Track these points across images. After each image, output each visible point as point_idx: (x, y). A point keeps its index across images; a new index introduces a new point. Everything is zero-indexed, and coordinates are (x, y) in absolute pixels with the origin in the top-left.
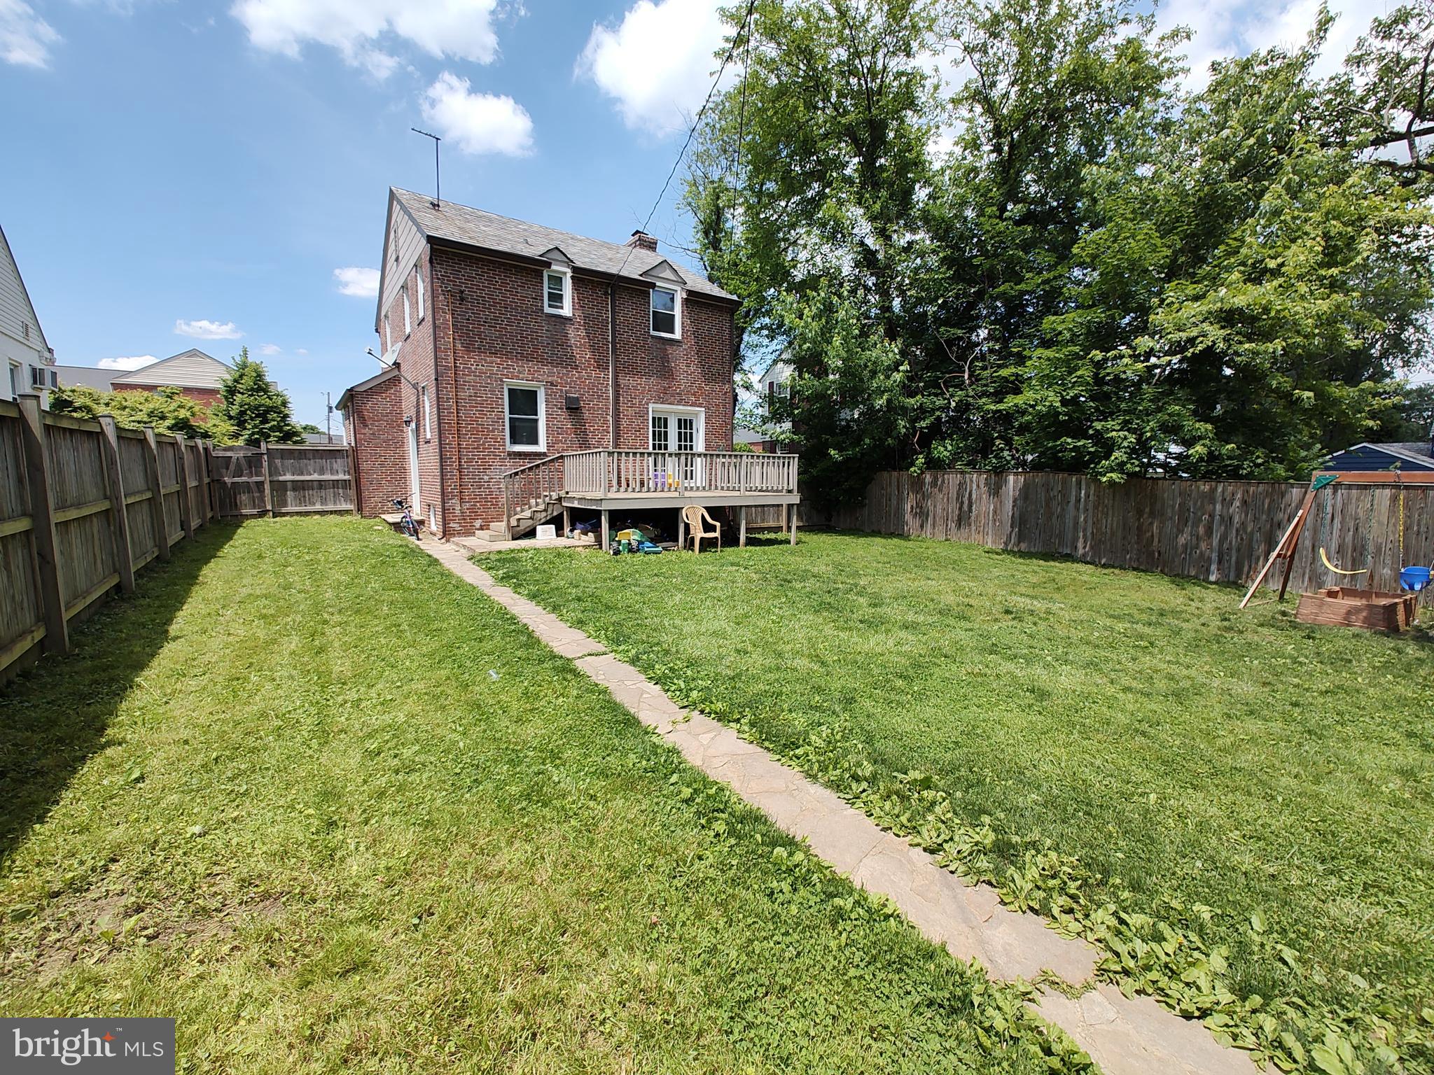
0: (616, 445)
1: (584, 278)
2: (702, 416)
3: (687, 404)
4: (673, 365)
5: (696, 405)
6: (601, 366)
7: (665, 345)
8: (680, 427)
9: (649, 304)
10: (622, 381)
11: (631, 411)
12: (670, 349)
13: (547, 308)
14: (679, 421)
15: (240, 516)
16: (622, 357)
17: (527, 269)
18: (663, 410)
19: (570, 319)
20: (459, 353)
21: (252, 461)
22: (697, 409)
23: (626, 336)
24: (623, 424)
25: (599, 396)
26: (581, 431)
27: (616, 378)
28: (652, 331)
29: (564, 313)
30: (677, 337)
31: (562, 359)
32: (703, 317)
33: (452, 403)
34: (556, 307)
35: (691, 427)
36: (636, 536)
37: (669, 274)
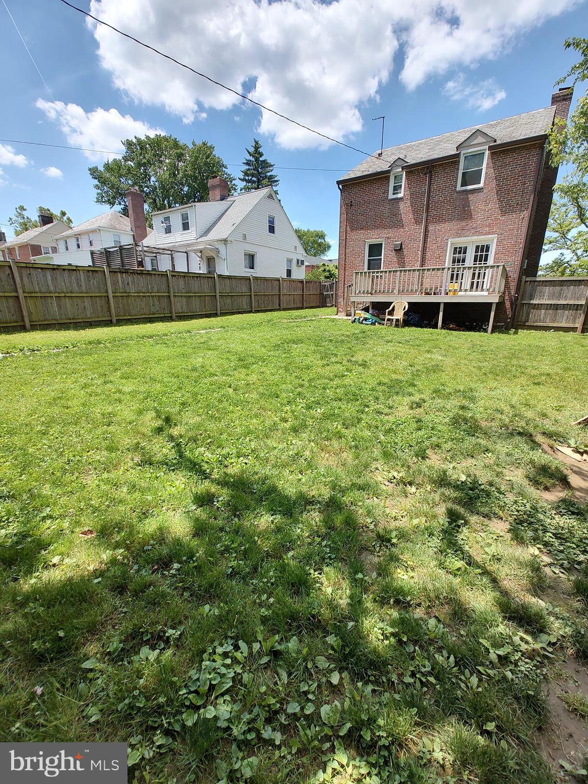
2: (495, 241)
3: (481, 234)
4: (472, 208)
5: (489, 233)
6: (417, 221)
7: (467, 195)
8: (477, 251)
9: (458, 169)
10: (431, 228)
11: (435, 246)
12: (471, 197)
13: (391, 196)
14: (477, 247)
15: (326, 306)
16: (433, 213)
17: (381, 178)
18: (460, 241)
19: (402, 198)
20: (348, 232)
21: (331, 286)
22: (490, 236)
23: (437, 197)
24: (428, 255)
25: (414, 240)
26: (402, 263)
27: (426, 227)
28: (459, 188)
29: (400, 195)
30: (481, 185)
31: (396, 222)
32: (507, 161)
33: (344, 256)
34: (397, 193)
35: (487, 250)
36: (367, 315)
37: (480, 139)
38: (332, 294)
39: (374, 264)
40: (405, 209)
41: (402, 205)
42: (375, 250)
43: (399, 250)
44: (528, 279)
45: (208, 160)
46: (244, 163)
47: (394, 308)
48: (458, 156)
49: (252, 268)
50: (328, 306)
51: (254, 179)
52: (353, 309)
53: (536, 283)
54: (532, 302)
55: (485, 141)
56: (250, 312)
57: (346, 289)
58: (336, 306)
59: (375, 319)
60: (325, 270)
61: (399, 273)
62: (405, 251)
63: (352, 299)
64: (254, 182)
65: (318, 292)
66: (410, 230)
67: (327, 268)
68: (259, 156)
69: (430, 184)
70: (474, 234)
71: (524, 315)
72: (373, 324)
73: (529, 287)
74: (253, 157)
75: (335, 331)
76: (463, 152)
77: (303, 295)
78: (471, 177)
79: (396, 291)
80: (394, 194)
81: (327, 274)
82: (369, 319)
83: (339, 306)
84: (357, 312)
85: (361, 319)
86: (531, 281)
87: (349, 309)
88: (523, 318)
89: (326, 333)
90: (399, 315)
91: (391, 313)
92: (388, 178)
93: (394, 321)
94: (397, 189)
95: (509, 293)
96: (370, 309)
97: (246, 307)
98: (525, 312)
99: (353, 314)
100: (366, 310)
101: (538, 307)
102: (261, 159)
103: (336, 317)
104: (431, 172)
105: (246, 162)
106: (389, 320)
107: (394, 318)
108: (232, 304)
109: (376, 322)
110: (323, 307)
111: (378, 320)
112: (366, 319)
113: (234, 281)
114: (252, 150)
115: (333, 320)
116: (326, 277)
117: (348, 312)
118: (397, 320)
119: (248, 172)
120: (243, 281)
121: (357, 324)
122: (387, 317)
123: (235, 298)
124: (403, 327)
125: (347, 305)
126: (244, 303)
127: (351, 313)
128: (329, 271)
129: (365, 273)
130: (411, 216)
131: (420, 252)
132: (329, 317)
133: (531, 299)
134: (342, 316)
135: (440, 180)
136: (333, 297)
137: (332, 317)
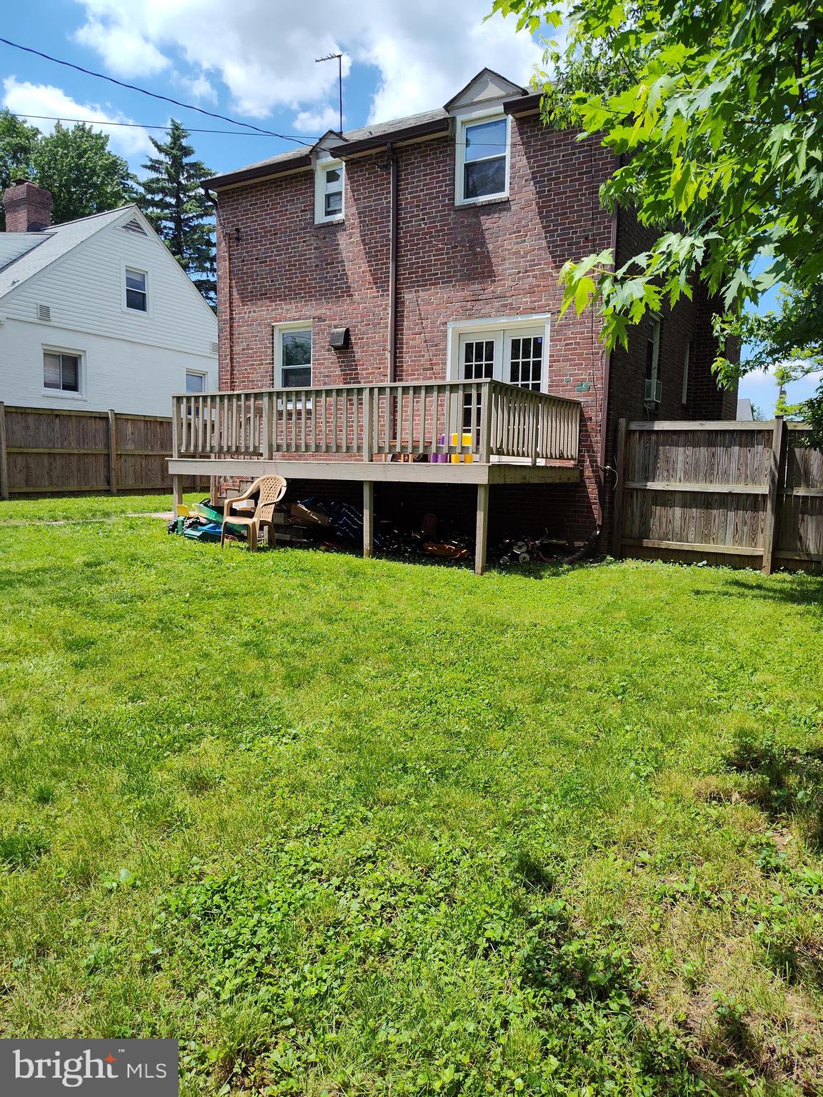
1: (359, 158)
2: (548, 328)
3: (516, 311)
4: (490, 247)
5: (533, 310)
6: (378, 281)
7: (477, 217)
8: (515, 355)
9: (453, 156)
10: (408, 296)
11: (419, 340)
12: (487, 222)
13: (320, 218)
14: (515, 344)
16: (408, 259)
17: (296, 175)
18: (477, 329)
19: (341, 225)
20: (237, 302)
22: (535, 317)
23: (414, 223)
24: (407, 360)
25: (375, 325)
26: (352, 377)
27: (397, 293)
28: (460, 200)
29: (339, 217)
30: (504, 195)
31: (331, 282)
33: (228, 361)
34: (334, 212)
35: (538, 353)
37: (493, 90)
40: (350, 246)
41: (343, 239)
43: (344, 347)
44: (634, 426)
45: (82, 161)
46: (146, 167)
48: (447, 125)
49: (72, 387)
51: (169, 200)
52: (175, 496)
53: (654, 437)
54: (652, 485)
55: (503, 93)
62: (357, 351)
64: (168, 206)
66: (364, 300)
68: (179, 153)
69: (397, 192)
70: (501, 311)
71: (637, 520)
73: (638, 448)
74: (167, 154)
76: (459, 119)
77: (108, 455)
78: (483, 177)
80: (326, 212)
86: (641, 432)
88: (636, 530)
92: (311, 177)
94: (331, 201)
95: (593, 461)
98: (637, 512)
101: (666, 498)
102: (186, 160)
104: (396, 162)
105: (149, 163)
114: (166, 140)
119: (154, 185)
130: (365, 267)
131: (388, 355)
133: (647, 479)
135: (418, 184)
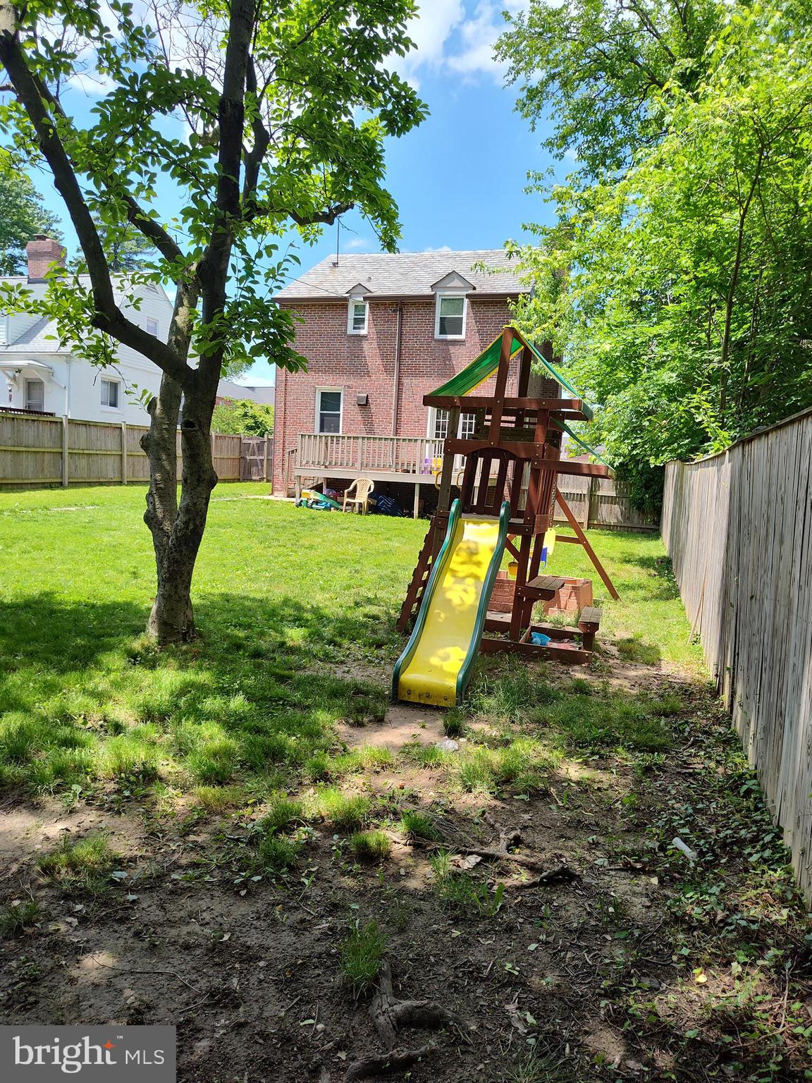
0: (396, 433)
1: (378, 303)
4: (454, 362)
6: (388, 370)
7: (447, 346)
9: (434, 312)
10: (405, 381)
11: (412, 406)
12: (452, 349)
13: (350, 331)
15: (251, 480)
16: (407, 361)
17: (336, 305)
19: (364, 337)
21: (260, 447)
23: (410, 343)
24: (404, 416)
25: (384, 394)
26: (368, 422)
27: (399, 379)
28: (437, 335)
29: (364, 332)
30: (462, 337)
31: (358, 368)
32: (490, 314)
34: (359, 328)
36: (319, 497)
37: (457, 283)
38: (262, 461)
39: (329, 423)
40: (370, 350)
41: (366, 345)
42: (330, 401)
43: (364, 405)
47: (355, 487)
48: (433, 297)
49: (114, 404)
50: (255, 481)
52: (297, 487)
55: (463, 286)
56: (120, 483)
57: (287, 455)
58: (268, 481)
59: (330, 502)
60: (245, 415)
61: (360, 440)
62: (373, 408)
63: (297, 473)
65: (237, 455)
66: (378, 380)
67: (251, 412)
69: (401, 325)
72: (328, 509)
75: (272, 515)
76: (438, 293)
78: (450, 325)
79: (358, 465)
80: (354, 328)
81: (250, 422)
82: (321, 502)
83: (275, 480)
84: (304, 491)
85: (311, 502)
87: (291, 486)
89: (261, 518)
90: (362, 497)
91: (353, 494)
92: (345, 307)
93: (357, 505)
94: (359, 322)
96: (324, 487)
97: (112, 474)
99: (298, 495)
100: (318, 489)
103: (271, 498)
104: (401, 310)
106: (348, 504)
107: (357, 501)
108: (89, 469)
109: (331, 506)
110: (245, 480)
111: (335, 504)
112: (317, 502)
113: (93, 430)
115: (268, 502)
116: (249, 428)
117: (290, 491)
118: (361, 505)
120: (109, 431)
121: (304, 509)
122: (346, 500)
123: (95, 458)
124: (367, 514)
125: (289, 480)
126: (110, 468)
127: (294, 493)
128: (254, 417)
129: (315, 436)
130: (379, 362)
131: (392, 412)
132: (261, 497)
134: (280, 497)
135: (413, 321)
136: (262, 466)
137: (266, 497)
